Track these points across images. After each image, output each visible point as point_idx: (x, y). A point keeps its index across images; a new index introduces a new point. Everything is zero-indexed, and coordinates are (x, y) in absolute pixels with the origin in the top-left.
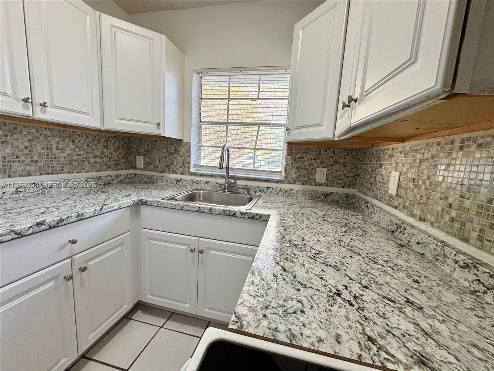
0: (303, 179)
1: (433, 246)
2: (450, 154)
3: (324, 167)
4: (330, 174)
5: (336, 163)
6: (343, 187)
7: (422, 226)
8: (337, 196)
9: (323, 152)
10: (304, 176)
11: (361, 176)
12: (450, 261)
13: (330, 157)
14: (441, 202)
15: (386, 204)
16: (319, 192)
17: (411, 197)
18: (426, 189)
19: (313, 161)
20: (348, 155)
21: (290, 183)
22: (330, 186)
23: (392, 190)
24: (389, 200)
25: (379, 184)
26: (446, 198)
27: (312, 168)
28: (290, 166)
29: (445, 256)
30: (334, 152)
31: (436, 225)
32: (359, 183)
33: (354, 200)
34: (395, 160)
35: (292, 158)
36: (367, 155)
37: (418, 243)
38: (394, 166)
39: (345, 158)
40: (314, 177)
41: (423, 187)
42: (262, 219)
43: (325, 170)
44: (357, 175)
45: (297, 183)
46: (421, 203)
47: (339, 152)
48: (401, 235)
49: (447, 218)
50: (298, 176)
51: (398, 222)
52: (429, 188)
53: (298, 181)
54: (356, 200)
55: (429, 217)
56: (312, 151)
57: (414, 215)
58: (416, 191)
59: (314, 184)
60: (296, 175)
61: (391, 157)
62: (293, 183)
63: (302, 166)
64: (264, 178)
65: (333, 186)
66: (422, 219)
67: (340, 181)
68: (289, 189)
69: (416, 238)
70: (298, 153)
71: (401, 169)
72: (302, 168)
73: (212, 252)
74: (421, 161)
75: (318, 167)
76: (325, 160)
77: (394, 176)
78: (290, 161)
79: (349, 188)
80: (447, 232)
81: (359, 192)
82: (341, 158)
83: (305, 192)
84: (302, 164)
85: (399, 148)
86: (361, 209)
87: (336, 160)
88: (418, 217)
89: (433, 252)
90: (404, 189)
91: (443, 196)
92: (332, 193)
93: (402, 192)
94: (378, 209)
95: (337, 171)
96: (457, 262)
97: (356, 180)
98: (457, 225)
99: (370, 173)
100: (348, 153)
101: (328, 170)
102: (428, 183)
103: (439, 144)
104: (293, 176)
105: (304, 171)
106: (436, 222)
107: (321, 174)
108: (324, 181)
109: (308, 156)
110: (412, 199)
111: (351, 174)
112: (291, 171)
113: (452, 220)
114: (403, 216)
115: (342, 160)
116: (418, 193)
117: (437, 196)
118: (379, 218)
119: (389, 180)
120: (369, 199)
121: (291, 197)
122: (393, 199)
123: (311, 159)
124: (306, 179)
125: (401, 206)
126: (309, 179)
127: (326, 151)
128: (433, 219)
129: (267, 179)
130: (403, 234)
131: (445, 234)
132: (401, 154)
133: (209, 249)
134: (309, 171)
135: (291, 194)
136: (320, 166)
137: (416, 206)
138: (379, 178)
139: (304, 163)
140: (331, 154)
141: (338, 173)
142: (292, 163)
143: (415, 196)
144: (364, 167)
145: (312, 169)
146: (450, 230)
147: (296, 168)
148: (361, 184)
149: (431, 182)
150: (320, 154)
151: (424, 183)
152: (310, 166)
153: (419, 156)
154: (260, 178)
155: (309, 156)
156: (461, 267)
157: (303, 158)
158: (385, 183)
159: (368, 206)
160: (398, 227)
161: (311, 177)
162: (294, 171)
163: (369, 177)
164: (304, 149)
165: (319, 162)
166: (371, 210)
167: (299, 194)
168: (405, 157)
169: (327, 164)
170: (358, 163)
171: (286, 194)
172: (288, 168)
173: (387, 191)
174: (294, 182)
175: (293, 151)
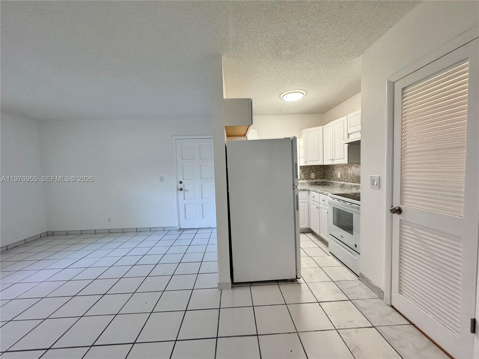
2: (350, 168)
4: (316, 175)
6: (321, 179)
8: (319, 183)
11: (327, 174)
15: (338, 181)
16: (313, 182)
25: (334, 176)
27: (309, 173)
28: (301, 173)
29: (352, 186)
35: (302, 170)
36: (328, 167)
37: (347, 187)
38: (338, 171)
39: (320, 169)
46: (346, 178)
49: (351, 180)
51: (342, 184)
52: (347, 175)
54: (327, 183)
55: (348, 181)
57: (345, 181)
61: (337, 168)
65: (317, 179)
67: (319, 177)
70: (304, 168)
74: (345, 169)
81: (327, 180)
83: (308, 183)
86: (329, 185)
90: (342, 176)
91: (350, 176)
94: (336, 183)
97: (325, 176)
99: (330, 173)
103: (348, 165)
105: (307, 175)
107: (313, 175)
108: (314, 178)
111: (323, 174)
119: (338, 174)
122: (340, 179)
126: (309, 178)
130: (344, 186)
132: (340, 167)
136: (312, 172)
140: (315, 168)
141: (319, 174)
150: (311, 168)
155: (308, 169)
159: (332, 183)
162: (303, 175)
170: (325, 171)
171: (301, 184)
173: (337, 178)
174: (304, 179)
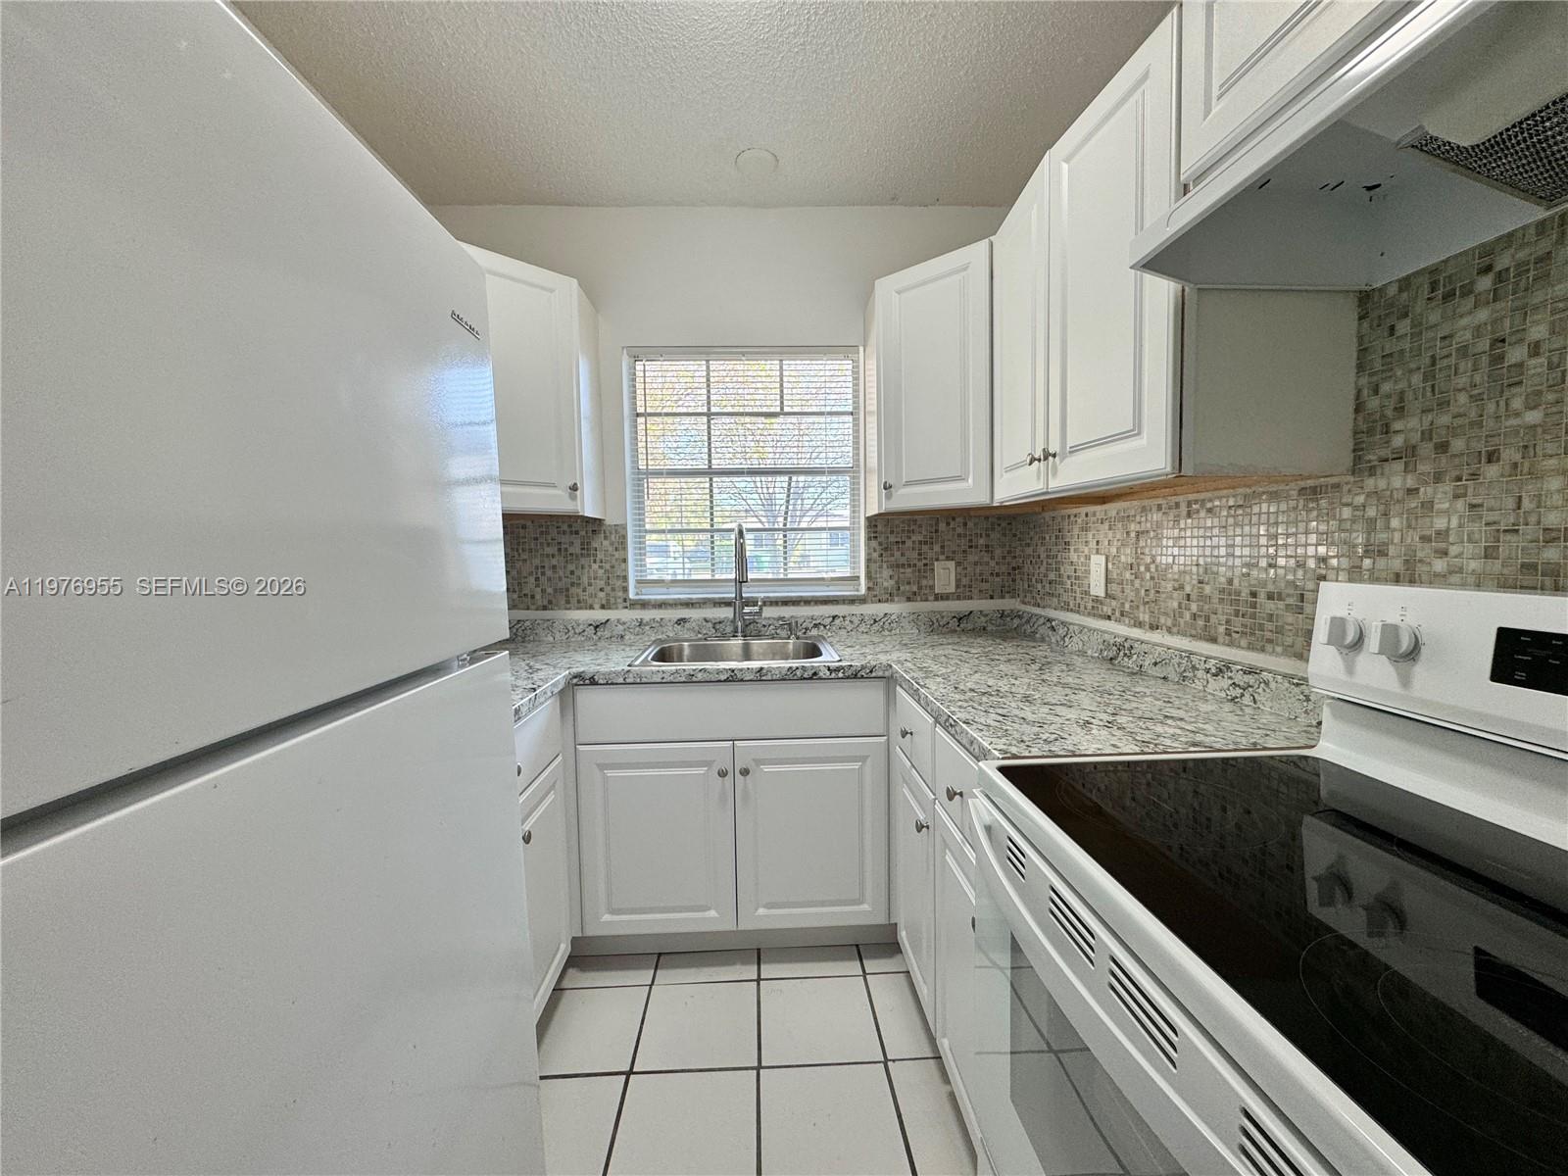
0: (907, 587)
1: (1176, 660)
2: (1176, 521)
3: (948, 558)
4: (963, 572)
5: (971, 547)
6: (992, 597)
7: (1155, 637)
8: (983, 618)
9: (942, 526)
10: (909, 583)
11: (1026, 570)
12: (1200, 674)
13: (959, 535)
14: (1175, 594)
15: (1089, 614)
16: (944, 614)
17: (1131, 595)
18: (1152, 578)
19: (925, 548)
20: (993, 529)
21: (880, 601)
22: (965, 598)
23: (1097, 588)
24: (1093, 607)
25: (1069, 582)
26: (1181, 587)
27: (924, 561)
28: (875, 562)
29: (1194, 668)
30: (965, 524)
31: (1175, 630)
32: (1021, 585)
33: (1016, 622)
34: (1094, 535)
35: (880, 544)
36: (1032, 526)
37: (1155, 664)
38: (1093, 544)
39: (988, 536)
40: (931, 583)
41: (1148, 577)
42: (874, 674)
43: (951, 565)
44: (1014, 569)
45: (896, 599)
46: (1148, 602)
47: (975, 524)
48: (1126, 659)
49: (1187, 616)
50: (897, 583)
51: (1118, 640)
52: (1156, 576)
53: (898, 595)
54: (1024, 620)
55: (1162, 620)
56: (920, 526)
57: (1140, 623)
58: (1137, 583)
59: (932, 598)
60: (892, 582)
61: (1085, 529)
62: (887, 601)
63: (903, 560)
64: (821, 597)
65: (971, 598)
66: (1154, 627)
67: (985, 586)
68: (882, 615)
69: (1151, 656)
70: (892, 532)
71: (1107, 550)
72: (903, 565)
73: (767, 769)
74: (1138, 534)
75: (937, 560)
76: (949, 543)
77: (1097, 564)
78: (875, 551)
79: (1003, 597)
80: (1191, 636)
81: (1025, 604)
82: (981, 536)
83: (915, 618)
84: (902, 555)
85: (1098, 514)
86: (1038, 636)
87: (970, 541)
88: (1147, 627)
89: (1178, 670)
90: (1118, 584)
91: (1176, 585)
92: (971, 612)
93: (1115, 588)
94: (1076, 627)
95: (976, 564)
96: (1208, 671)
97: (1014, 580)
98: (1201, 623)
99: (1045, 563)
100: (993, 524)
101: (958, 564)
102: (1153, 567)
103: (1159, 508)
104: (885, 584)
105: (909, 570)
106: (1174, 625)
107: (945, 575)
108: (952, 589)
109: (914, 538)
110: (1133, 599)
111: (1004, 568)
112: (881, 573)
113: (1194, 616)
114: (1121, 630)
115: (982, 541)
116: (1141, 586)
117: (1169, 586)
118: (1081, 643)
119: (1088, 572)
120: (1051, 613)
121: (886, 633)
122: (1101, 604)
123: (920, 542)
124: (915, 588)
125: (1117, 614)
126: (920, 588)
127: (948, 524)
128: (1169, 622)
129: (828, 596)
130: (1130, 657)
131: (1188, 639)
132: (1102, 523)
133: (759, 762)
134: (919, 571)
135: (887, 626)
136: (942, 557)
137: (1142, 608)
138: (1067, 570)
139: (907, 553)
140: (960, 530)
141: (978, 569)
142: (881, 555)
143: (1137, 591)
144: (1029, 551)
145: (925, 565)
146: (1194, 632)
147: (891, 566)
148: (1026, 586)
149: (1157, 566)
150: (937, 531)
151: (1148, 569)
152: (919, 560)
153: (1133, 527)
154: (813, 597)
155: (916, 538)
156: (1214, 675)
157: (904, 543)
158: (1080, 577)
159: (1053, 627)
160: (1120, 647)
161: (924, 582)
162: (886, 573)
163: (1043, 569)
164: (903, 522)
165: (937, 548)
166: (1062, 631)
167: (905, 623)
168: (1110, 529)
169: (954, 552)
170: (1013, 545)
171: (876, 627)
172: (874, 566)
173: (1087, 593)
174: (890, 597)
175: (879, 528)
